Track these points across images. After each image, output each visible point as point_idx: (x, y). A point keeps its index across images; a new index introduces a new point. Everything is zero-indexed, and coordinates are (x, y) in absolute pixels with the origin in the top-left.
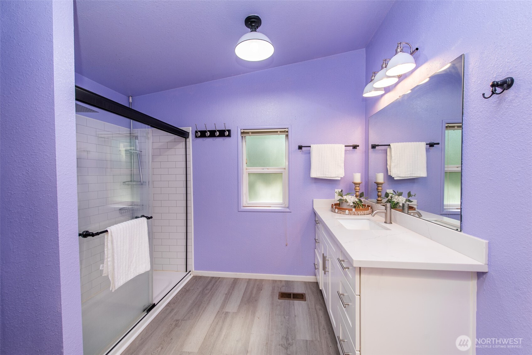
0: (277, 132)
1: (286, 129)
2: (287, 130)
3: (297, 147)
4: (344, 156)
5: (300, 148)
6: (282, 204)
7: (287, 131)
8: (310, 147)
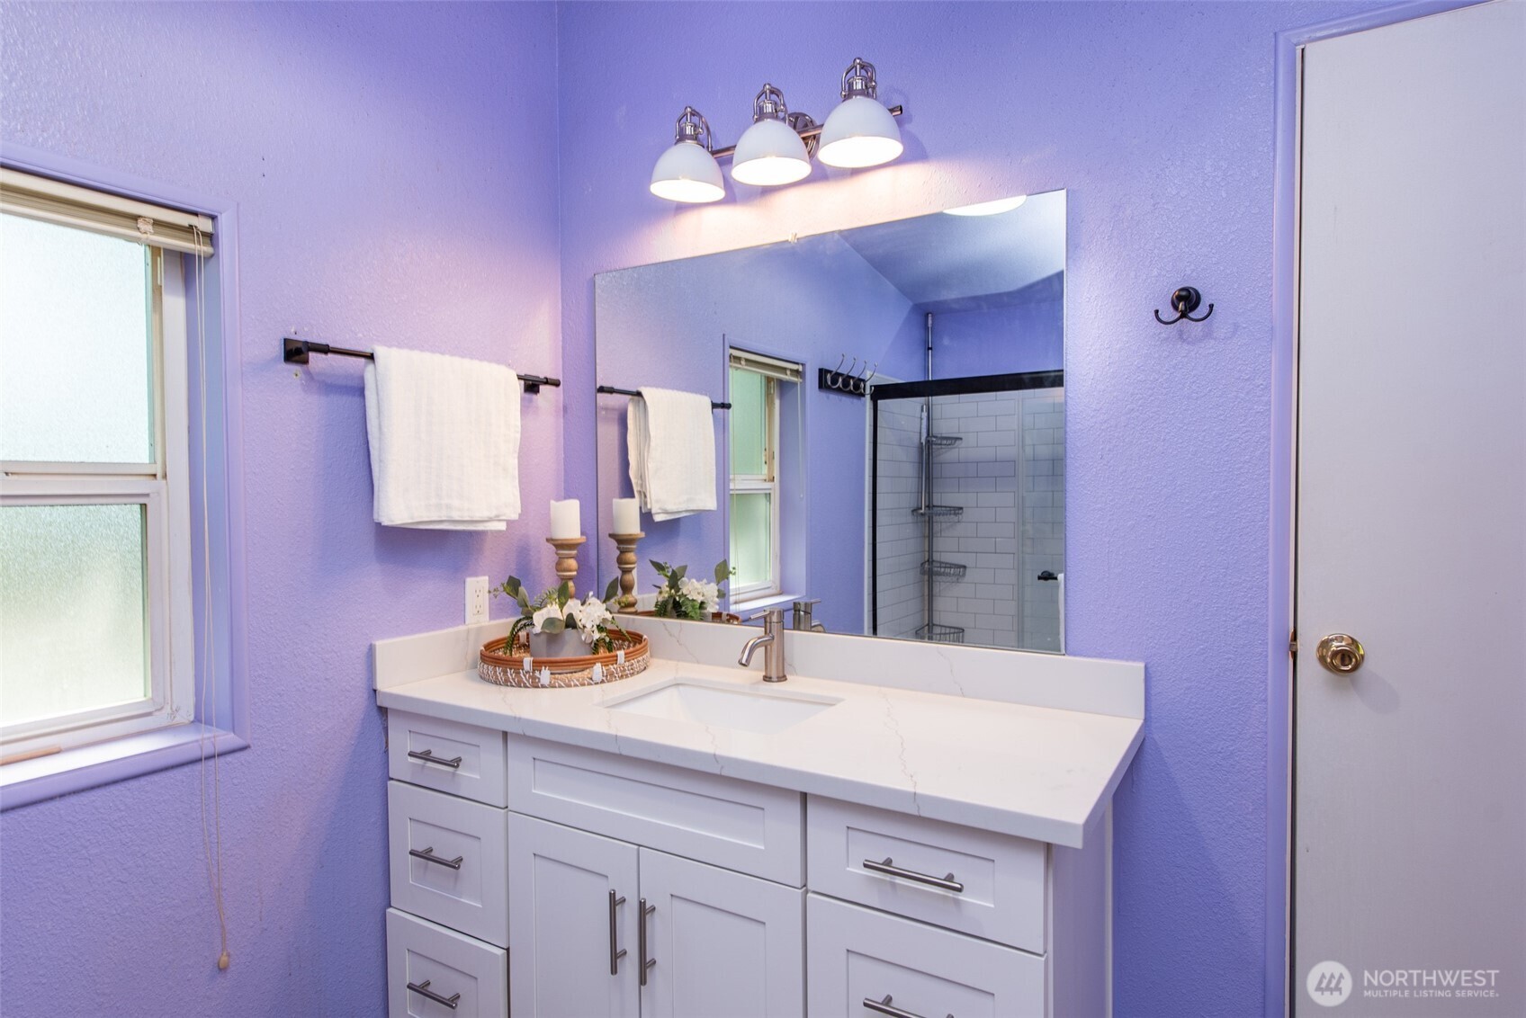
0: (135, 218)
1: (195, 214)
2: (204, 225)
3: (279, 351)
4: (519, 423)
5: (295, 353)
6: (149, 714)
7: (205, 234)
8: (371, 357)
